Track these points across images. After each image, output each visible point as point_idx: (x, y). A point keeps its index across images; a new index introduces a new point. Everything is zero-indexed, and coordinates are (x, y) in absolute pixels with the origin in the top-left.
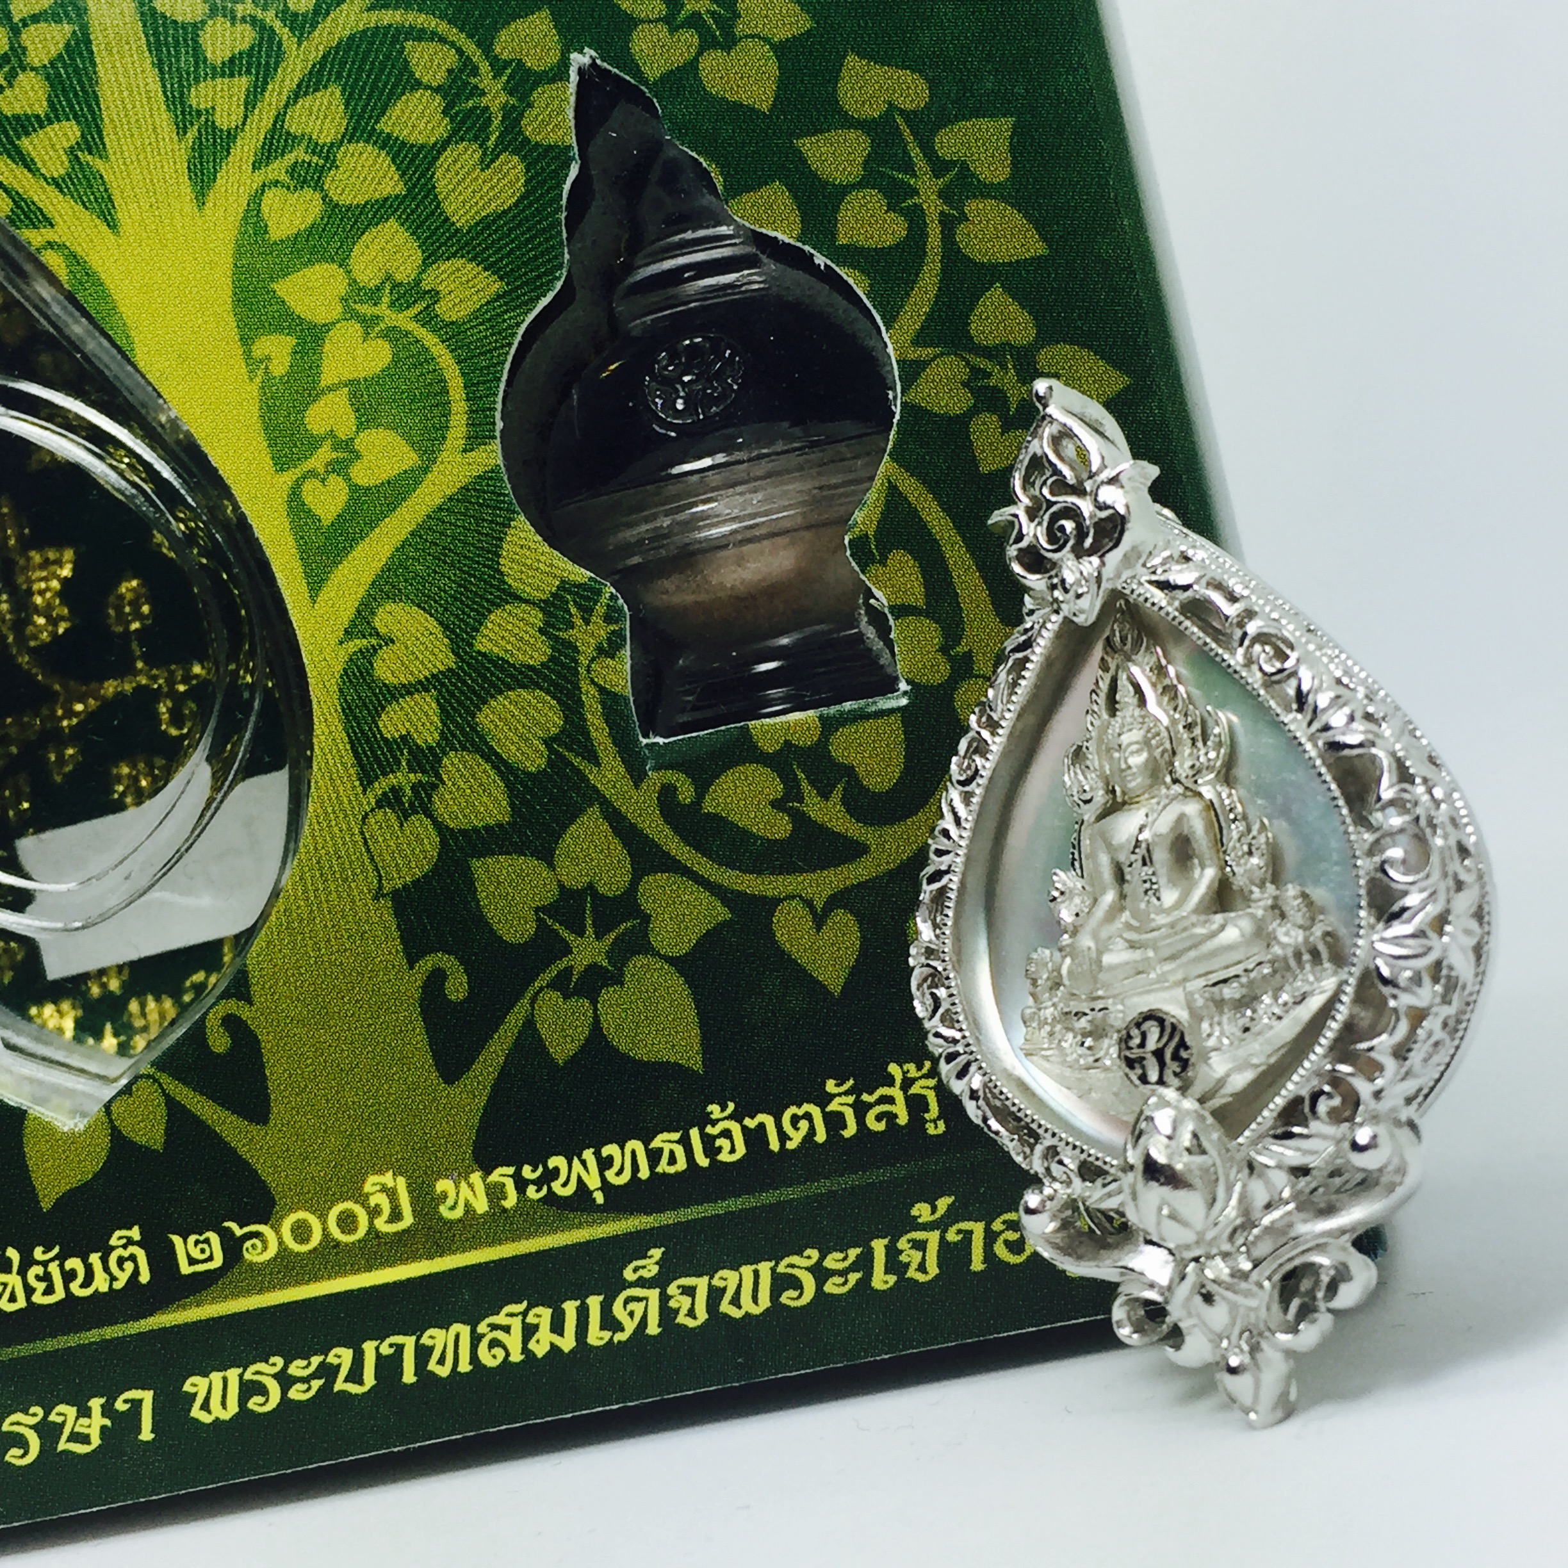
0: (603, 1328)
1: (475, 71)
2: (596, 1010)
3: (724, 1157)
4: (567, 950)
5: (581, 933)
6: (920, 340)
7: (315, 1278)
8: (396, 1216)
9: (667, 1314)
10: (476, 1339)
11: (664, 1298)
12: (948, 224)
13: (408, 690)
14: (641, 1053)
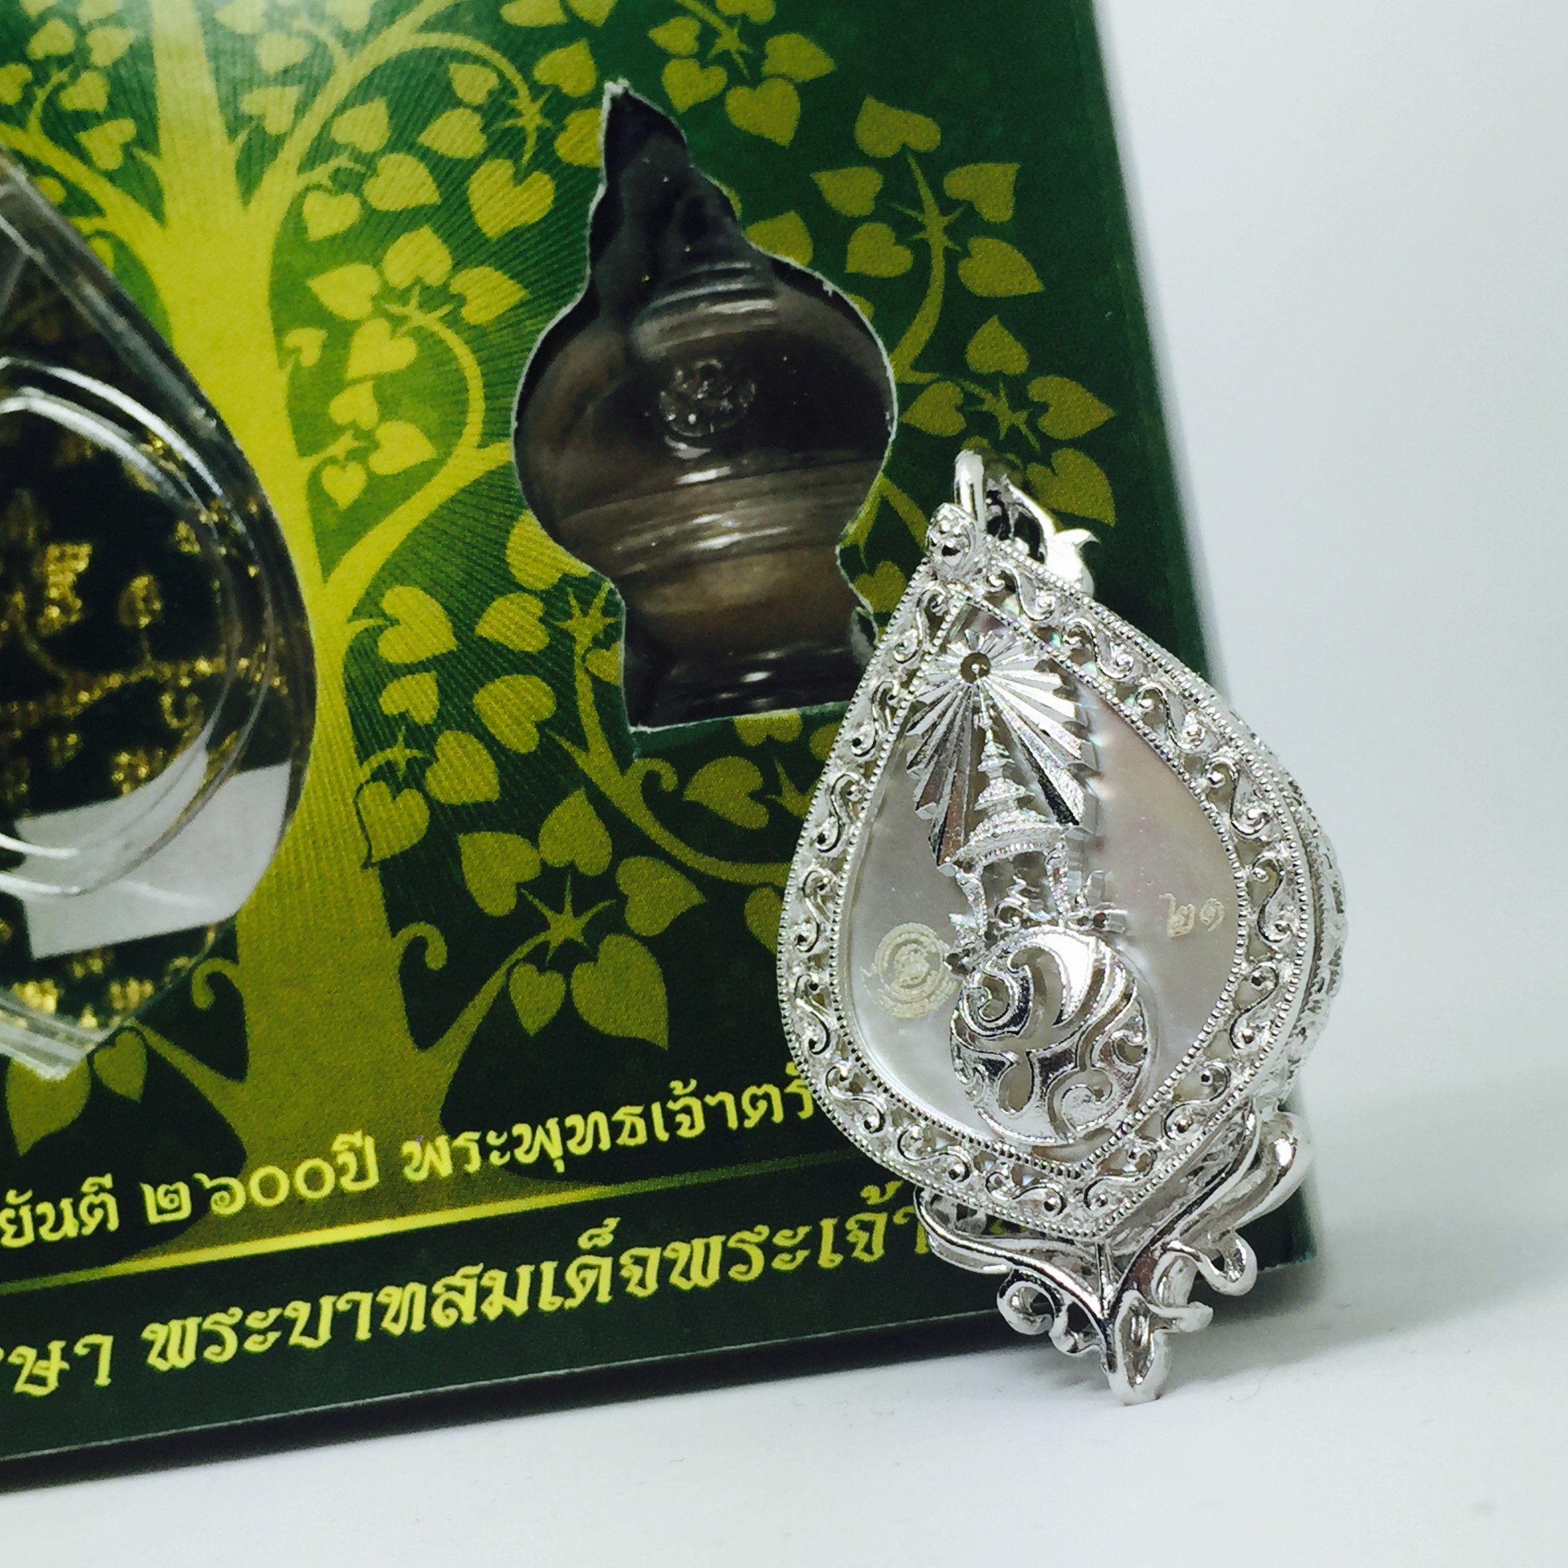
0: (555, 1293)
1: (514, 94)
2: (568, 984)
3: (684, 1132)
4: (545, 926)
5: (559, 910)
6: (918, 365)
7: (280, 1232)
8: (361, 1175)
9: (618, 1283)
10: (431, 1299)
11: (617, 1268)
12: (952, 260)
13: (411, 669)
14: (609, 1028)
